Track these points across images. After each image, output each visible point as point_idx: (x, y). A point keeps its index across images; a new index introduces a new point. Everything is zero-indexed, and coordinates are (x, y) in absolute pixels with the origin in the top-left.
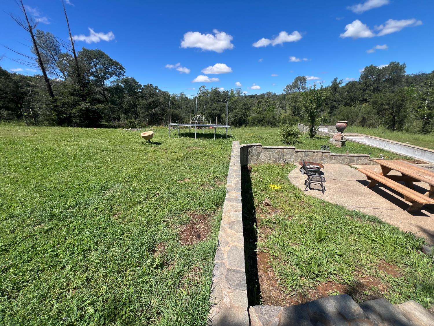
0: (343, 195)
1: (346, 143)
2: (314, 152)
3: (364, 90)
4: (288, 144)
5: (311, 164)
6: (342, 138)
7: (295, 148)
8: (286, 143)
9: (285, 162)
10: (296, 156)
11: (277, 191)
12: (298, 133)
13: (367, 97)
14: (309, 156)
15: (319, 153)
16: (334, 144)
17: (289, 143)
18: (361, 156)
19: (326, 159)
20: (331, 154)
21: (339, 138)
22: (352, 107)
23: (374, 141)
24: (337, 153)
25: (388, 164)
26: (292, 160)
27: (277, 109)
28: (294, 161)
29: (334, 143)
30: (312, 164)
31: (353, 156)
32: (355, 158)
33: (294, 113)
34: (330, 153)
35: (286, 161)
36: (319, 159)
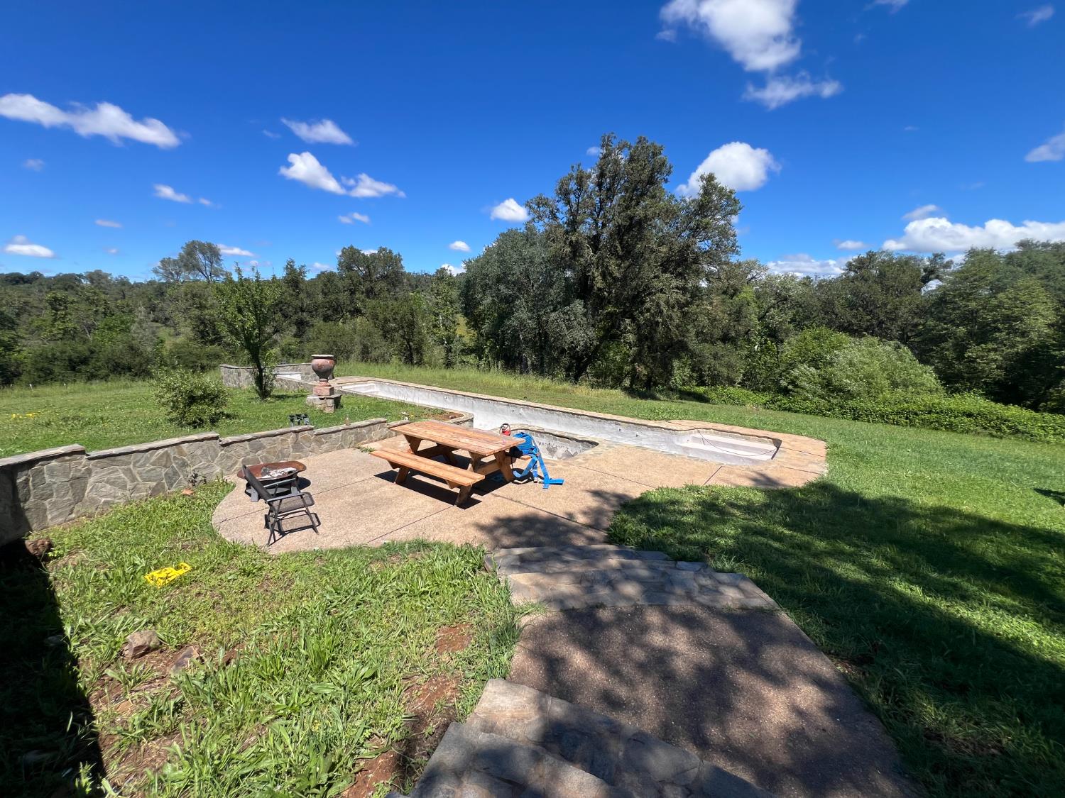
0: (359, 519)
1: (343, 400)
2: (275, 435)
3: (352, 292)
4: (195, 427)
5: (273, 469)
6: (332, 391)
7: (216, 435)
8: (189, 424)
9: (193, 482)
10: (228, 457)
11: (178, 584)
12: (219, 391)
13: (359, 305)
14: (264, 447)
15: (288, 434)
16: (318, 407)
17: (197, 424)
18: (373, 424)
19: (308, 444)
20: (316, 431)
21: (326, 392)
22: (340, 324)
23: (391, 388)
24: (328, 426)
25: (414, 430)
26: (218, 470)
27: (140, 323)
28: (225, 472)
29: (318, 403)
30: (276, 466)
31: (359, 427)
32: (364, 430)
33: (202, 338)
34: (312, 429)
35: (199, 479)
36: (291, 450)
